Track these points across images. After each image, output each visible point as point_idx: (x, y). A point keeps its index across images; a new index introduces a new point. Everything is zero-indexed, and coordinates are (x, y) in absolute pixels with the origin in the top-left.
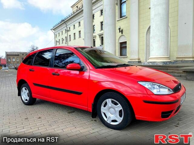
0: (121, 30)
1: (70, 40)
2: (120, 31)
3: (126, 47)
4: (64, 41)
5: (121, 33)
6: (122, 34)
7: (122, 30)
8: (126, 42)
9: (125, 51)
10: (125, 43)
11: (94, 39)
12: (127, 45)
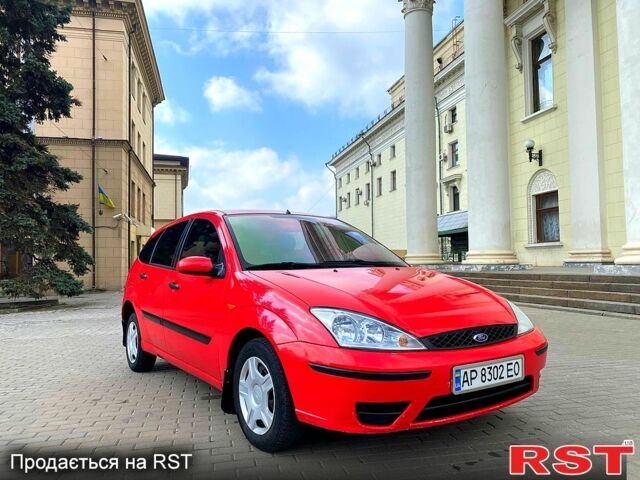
0: (535, 151)
1: (380, 194)
2: (530, 155)
3: (556, 209)
4: (363, 198)
5: (535, 162)
6: (541, 164)
7: (540, 152)
8: (556, 192)
9: (554, 223)
10: (554, 195)
11: (455, 188)
12: (561, 204)
